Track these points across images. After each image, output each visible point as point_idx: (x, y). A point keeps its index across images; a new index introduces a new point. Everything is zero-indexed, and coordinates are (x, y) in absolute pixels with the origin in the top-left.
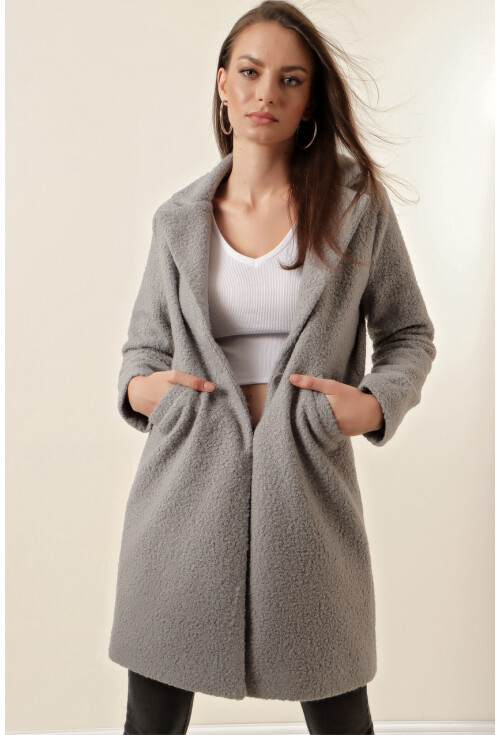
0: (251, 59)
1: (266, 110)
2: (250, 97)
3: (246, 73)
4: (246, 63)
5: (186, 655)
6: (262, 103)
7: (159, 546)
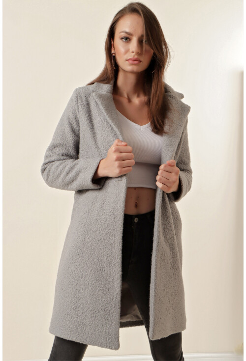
0: (126, 33)
1: (136, 57)
2: (127, 51)
3: (124, 40)
4: (123, 35)
5: (89, 327)
6: (134, 54)
7: (76, 272)
